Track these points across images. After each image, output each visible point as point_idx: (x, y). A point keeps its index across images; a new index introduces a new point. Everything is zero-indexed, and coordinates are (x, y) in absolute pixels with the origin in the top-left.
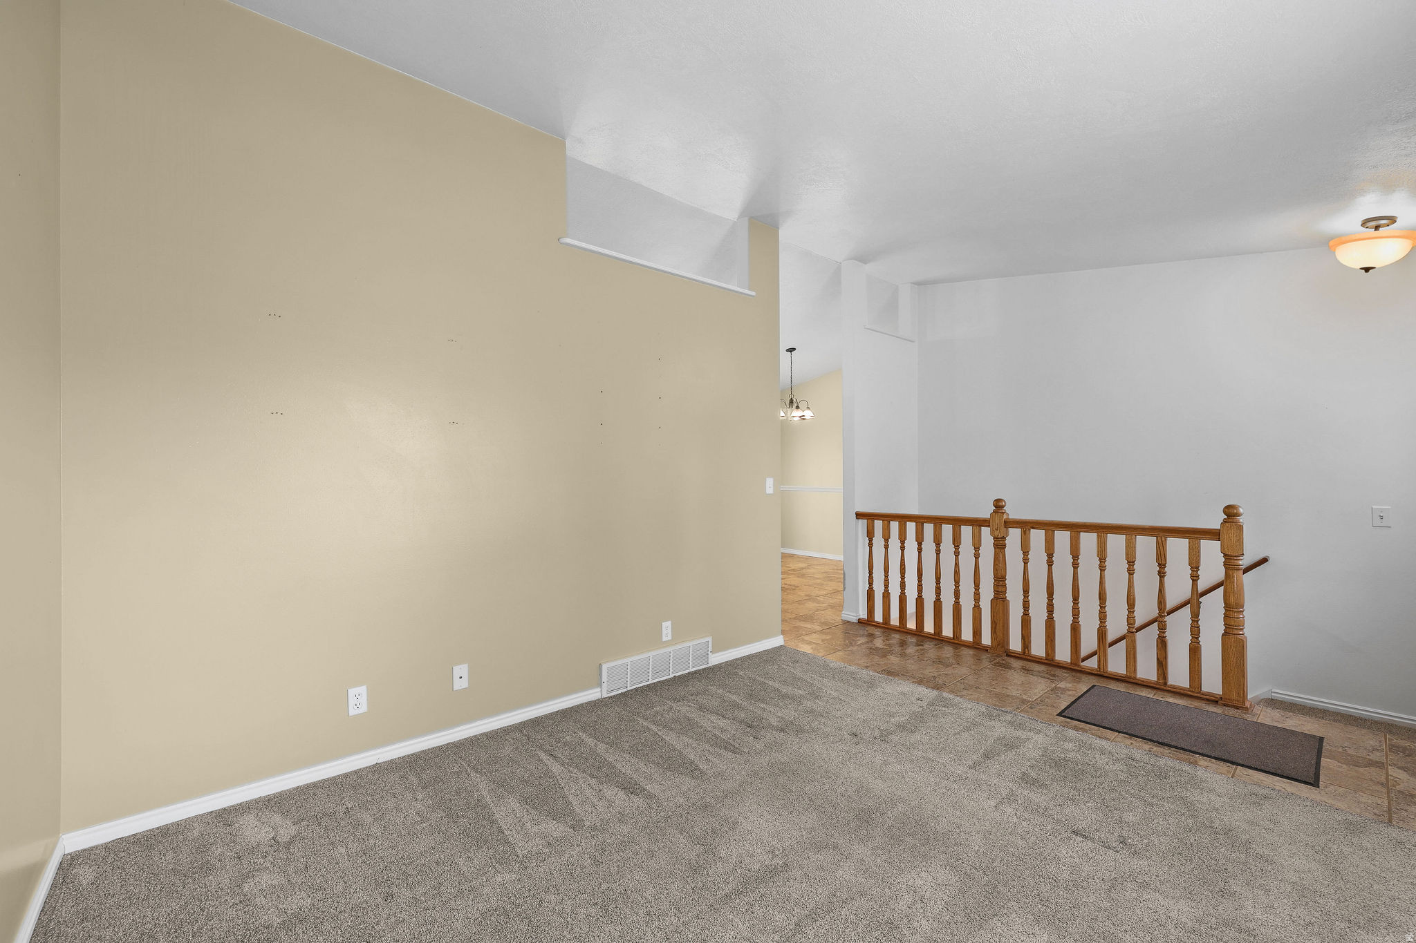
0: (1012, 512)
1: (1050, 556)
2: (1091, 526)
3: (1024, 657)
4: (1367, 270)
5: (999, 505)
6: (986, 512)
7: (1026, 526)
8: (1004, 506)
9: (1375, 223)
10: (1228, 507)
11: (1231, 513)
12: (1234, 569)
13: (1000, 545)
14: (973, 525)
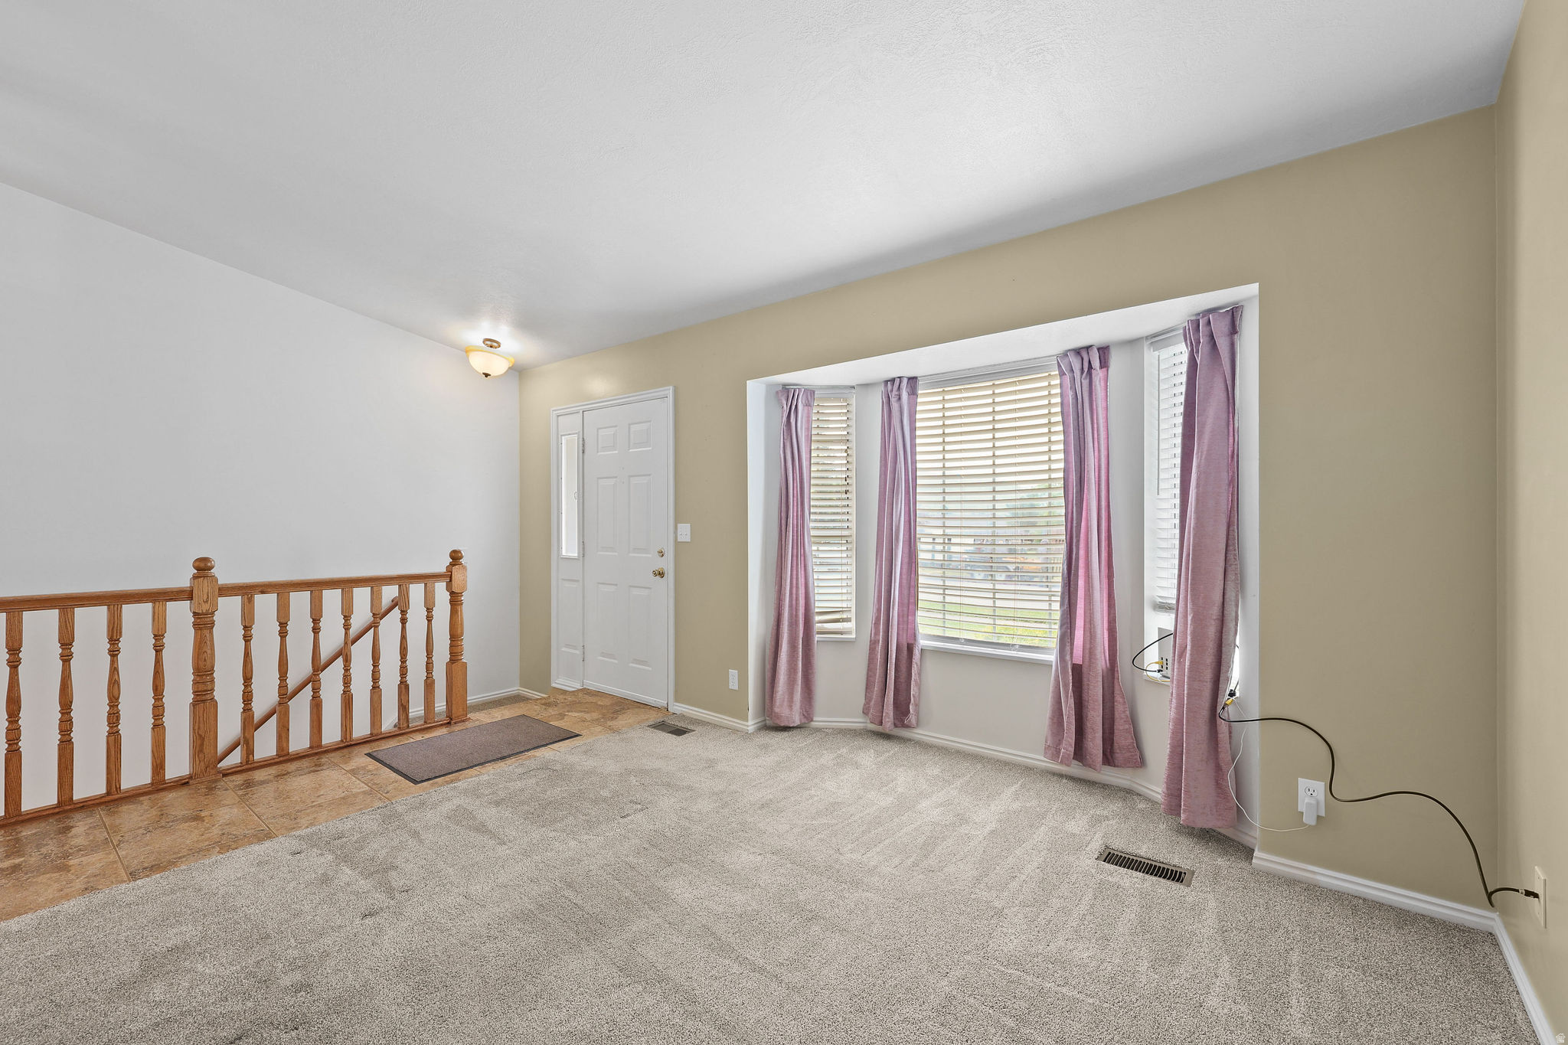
0: (224, 575)
1: (283, 625)
2: (337, 581)
3: (249, 766)
4: (487, 375)
5: (203, 567)
6: (183, 578)
7: (247, 592)
8: (212, 568)
9: (492, 344)
10: (454, 552)
11: (456, 557)
12: (459, 605)
13: (203, 623)
14: (154, 602)
